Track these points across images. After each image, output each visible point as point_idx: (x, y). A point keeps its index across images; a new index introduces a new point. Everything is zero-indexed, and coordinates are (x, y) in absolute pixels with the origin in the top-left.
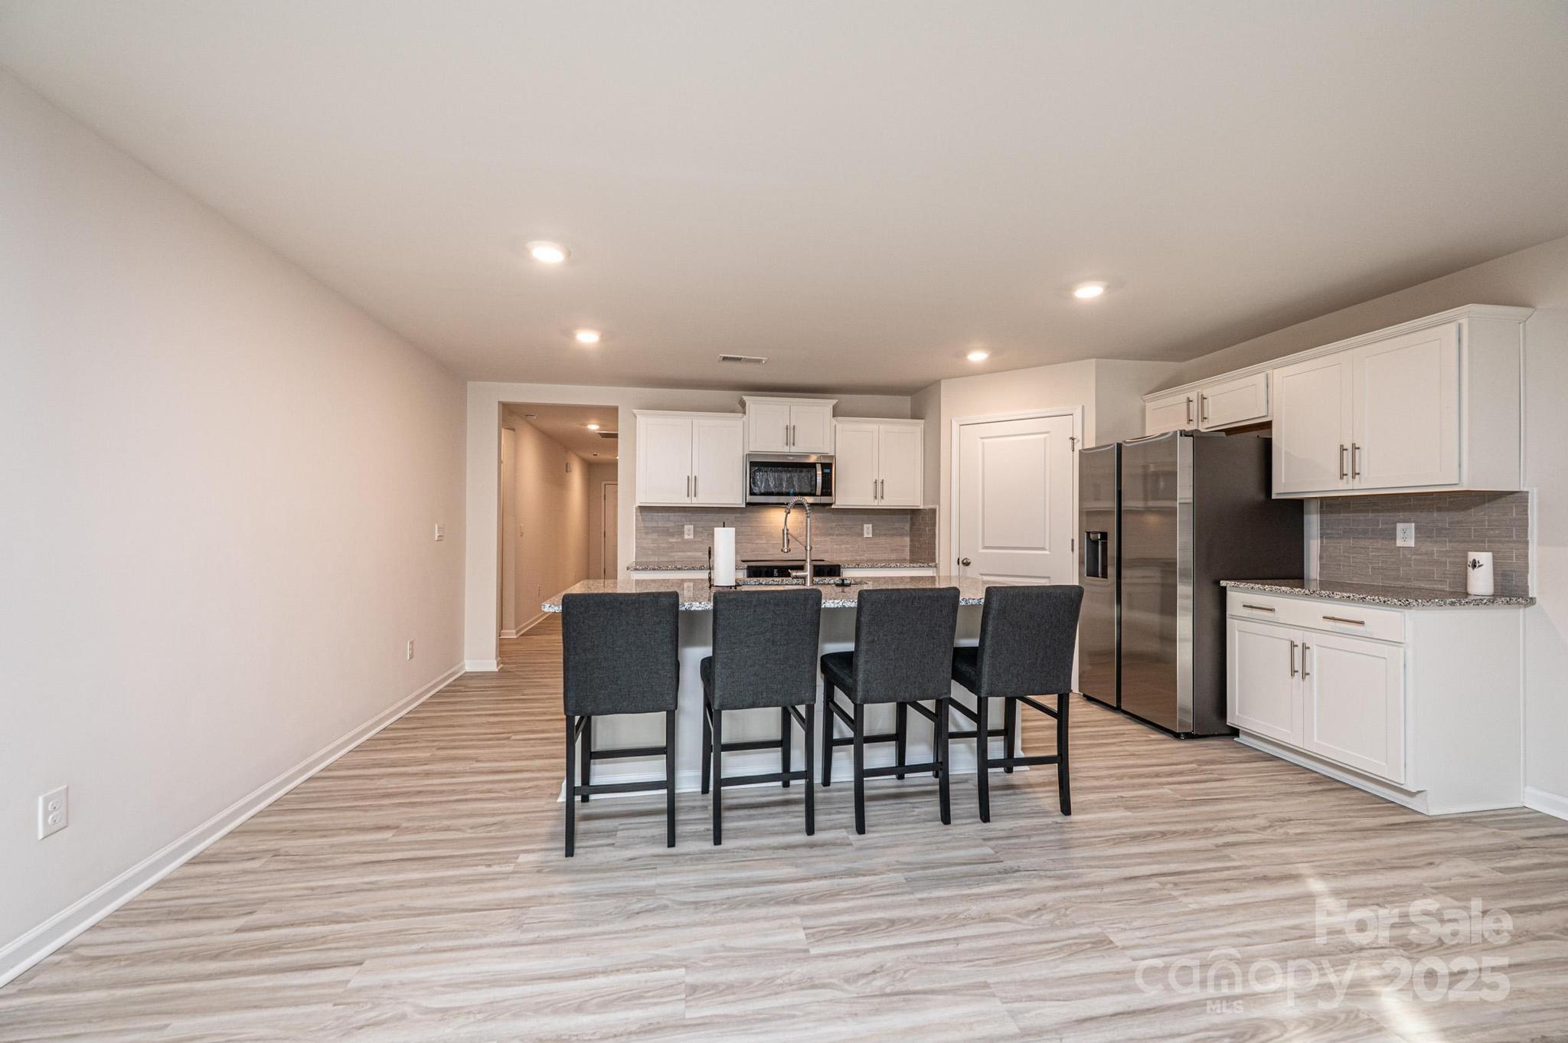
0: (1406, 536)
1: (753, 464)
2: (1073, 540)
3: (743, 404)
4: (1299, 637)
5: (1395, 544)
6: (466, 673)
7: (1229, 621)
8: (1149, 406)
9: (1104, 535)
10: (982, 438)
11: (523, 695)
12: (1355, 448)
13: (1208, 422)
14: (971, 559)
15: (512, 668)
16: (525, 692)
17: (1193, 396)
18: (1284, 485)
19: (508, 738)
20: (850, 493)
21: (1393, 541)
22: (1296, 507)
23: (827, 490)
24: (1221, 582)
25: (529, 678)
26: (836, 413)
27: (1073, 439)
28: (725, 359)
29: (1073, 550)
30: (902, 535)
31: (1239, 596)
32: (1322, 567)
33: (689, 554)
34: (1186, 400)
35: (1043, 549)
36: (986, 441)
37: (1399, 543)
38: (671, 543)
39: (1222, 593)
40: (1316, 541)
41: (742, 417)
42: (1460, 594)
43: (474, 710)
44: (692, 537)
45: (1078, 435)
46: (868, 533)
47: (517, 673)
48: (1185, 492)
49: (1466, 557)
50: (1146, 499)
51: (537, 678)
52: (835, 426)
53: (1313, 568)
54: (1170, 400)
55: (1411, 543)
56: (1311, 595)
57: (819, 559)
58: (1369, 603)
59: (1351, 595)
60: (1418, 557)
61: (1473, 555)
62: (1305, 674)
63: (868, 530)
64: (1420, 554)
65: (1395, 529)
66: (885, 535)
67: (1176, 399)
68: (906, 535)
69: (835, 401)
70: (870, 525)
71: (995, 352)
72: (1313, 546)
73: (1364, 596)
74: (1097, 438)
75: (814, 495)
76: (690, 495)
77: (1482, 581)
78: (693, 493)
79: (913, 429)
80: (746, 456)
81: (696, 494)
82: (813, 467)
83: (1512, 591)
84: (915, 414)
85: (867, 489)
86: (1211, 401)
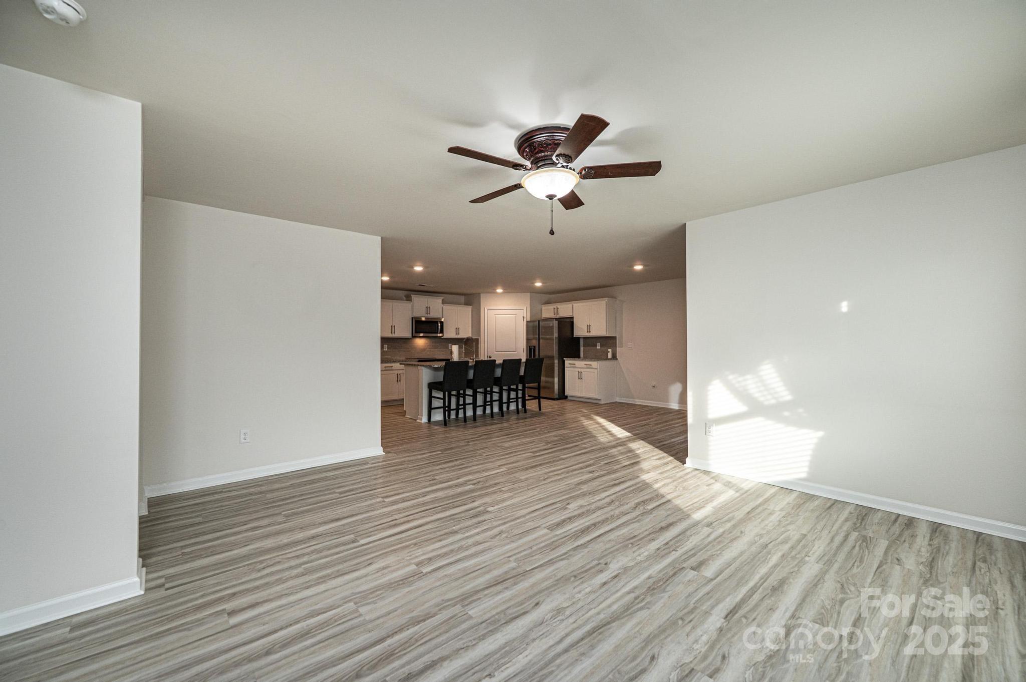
0: (599, 346)
1: (416, 321)
2: (524, 348)
3: (411, 297)
4: (580, 370)
7: (566, 369)
8: (543, 308)
9: (534, 347)
10: (495, 315)
12: (590, 326)
13: (559, 315)
14: (491, 356)
17: (555, 307)
18: (577, 333)
20: (449, 333)
21: (596, 347)
22: (578, 339)
23: (442, 332)
24: (563, 359)
26: (443, 302)
27: (523, 317)
28: (420, 285)
29: (524, 352)
31: (568, 362)
32: (584, 354)
35: (515, 352)
36: (497, 316)
37: (598, 348)
39: (564, 362)
41: (410, 302)
42: (607, 359)
44: (386, 350)
45: (525, 316)
46: (450, 347)
48: (556, 335)
49: (607, 350)
50: (534, 335)
52: (443, 307)
53: (582, 355)
54: (549, 307)
56: (582, 360)
60: (600, 351)
61: (609, 350)
62: (581, 379)
65: (597, 345)
67: (551, 307)
69: (442, 298)
70: (451, 345)
72: (582, 349)
74: (530, 317)
75: (437, 333)
76: (392, 333)
77: (610, 355)
78: (393, 332)
79: (469, 309)
80: (412, 318)
81: (394, 333)
82: (437, 322)
83: (614, 357)
84: (467, 304)
85: (454, 331)
86: (560, 310)
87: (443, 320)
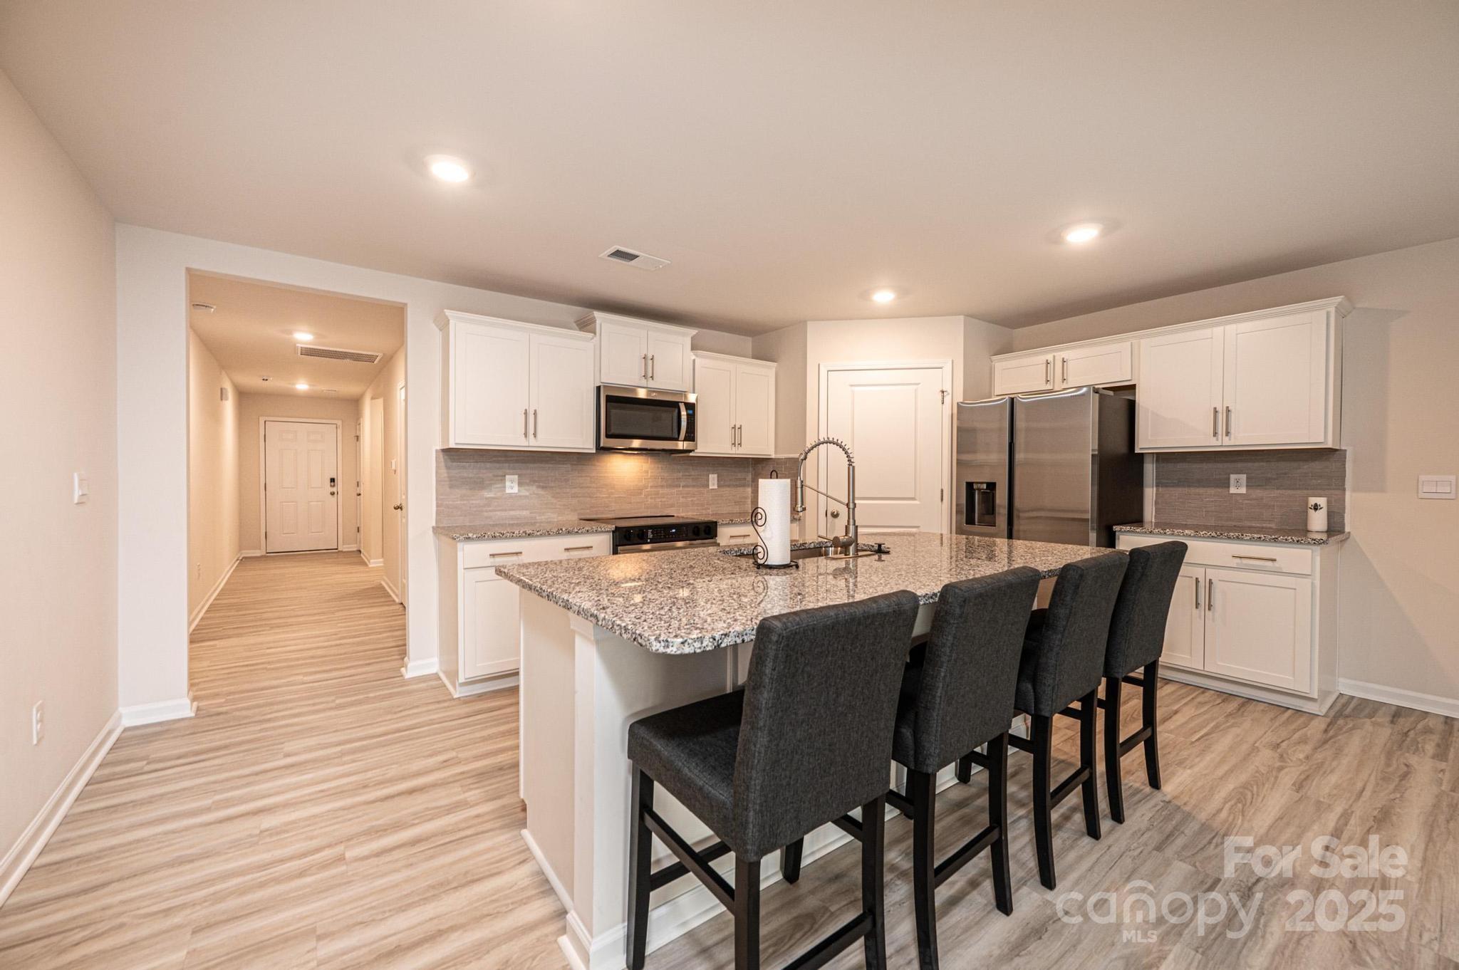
0: (1239, 485)
1: (609, 399)
2: (942, 491)
3: (593, 321)
5: (1229, 491)
6: (126, 730)
8: (998, 366)
9: (992, 486)
10: (852, 386)
11: (287, 755)
12: (1228, 411)
13: (1067, 383)
15: (220, 705)
16: (289, 747)
18: (1149, 441)
19: (341, 859)
20: (711, 441)
21: (1226, 489)
23: (691, 436)
24: (1114, 527)
25: (269, 720)
26: (695, 347)
27: (943, 392)
29: (942, 500)
30: (744, 486)
32: (1158, 511)
33: (512, 513)
34: (1045, 361)
35: (913, 499)
36: (856, 389)
37: (1233, 490)
38: (486, 498)
40: (1151, 489)
41: (592, 339)
43: (208, 810)
45: (948, 388)
46: (713, 485)
47: (238, 713)
49: (1307, 503)
51: (284, 717)
52: (694, 361)
55: (1243, 490)
57: (664, 514)
58: (1281, 542)
59: (1262, 536)
60: (1249, 502)
61: (1313, 501)
62: (1209, 606)
63: (713, 480)
64: (1251, 500)
65: (1229, 479)
66: (729, 486)
67: (1034, 360)
68: (748, 486)
69: (692, 332)
70: (716, 475)
71: (902, 292)
72: (1150, 494)
73: (1276, 536)
74: (965, 394)
75: (677, 439)
76: (526, 435)
77: (1318, 521)
78: (531, 431)
79: (766, 371)
80: (598, 388)
81: (535, 435)
82: (675, 405)
83: (1335, 528)
84: (762, 354)
85: (727, 435)
86: (1071, 366)
87: (692, 398)
